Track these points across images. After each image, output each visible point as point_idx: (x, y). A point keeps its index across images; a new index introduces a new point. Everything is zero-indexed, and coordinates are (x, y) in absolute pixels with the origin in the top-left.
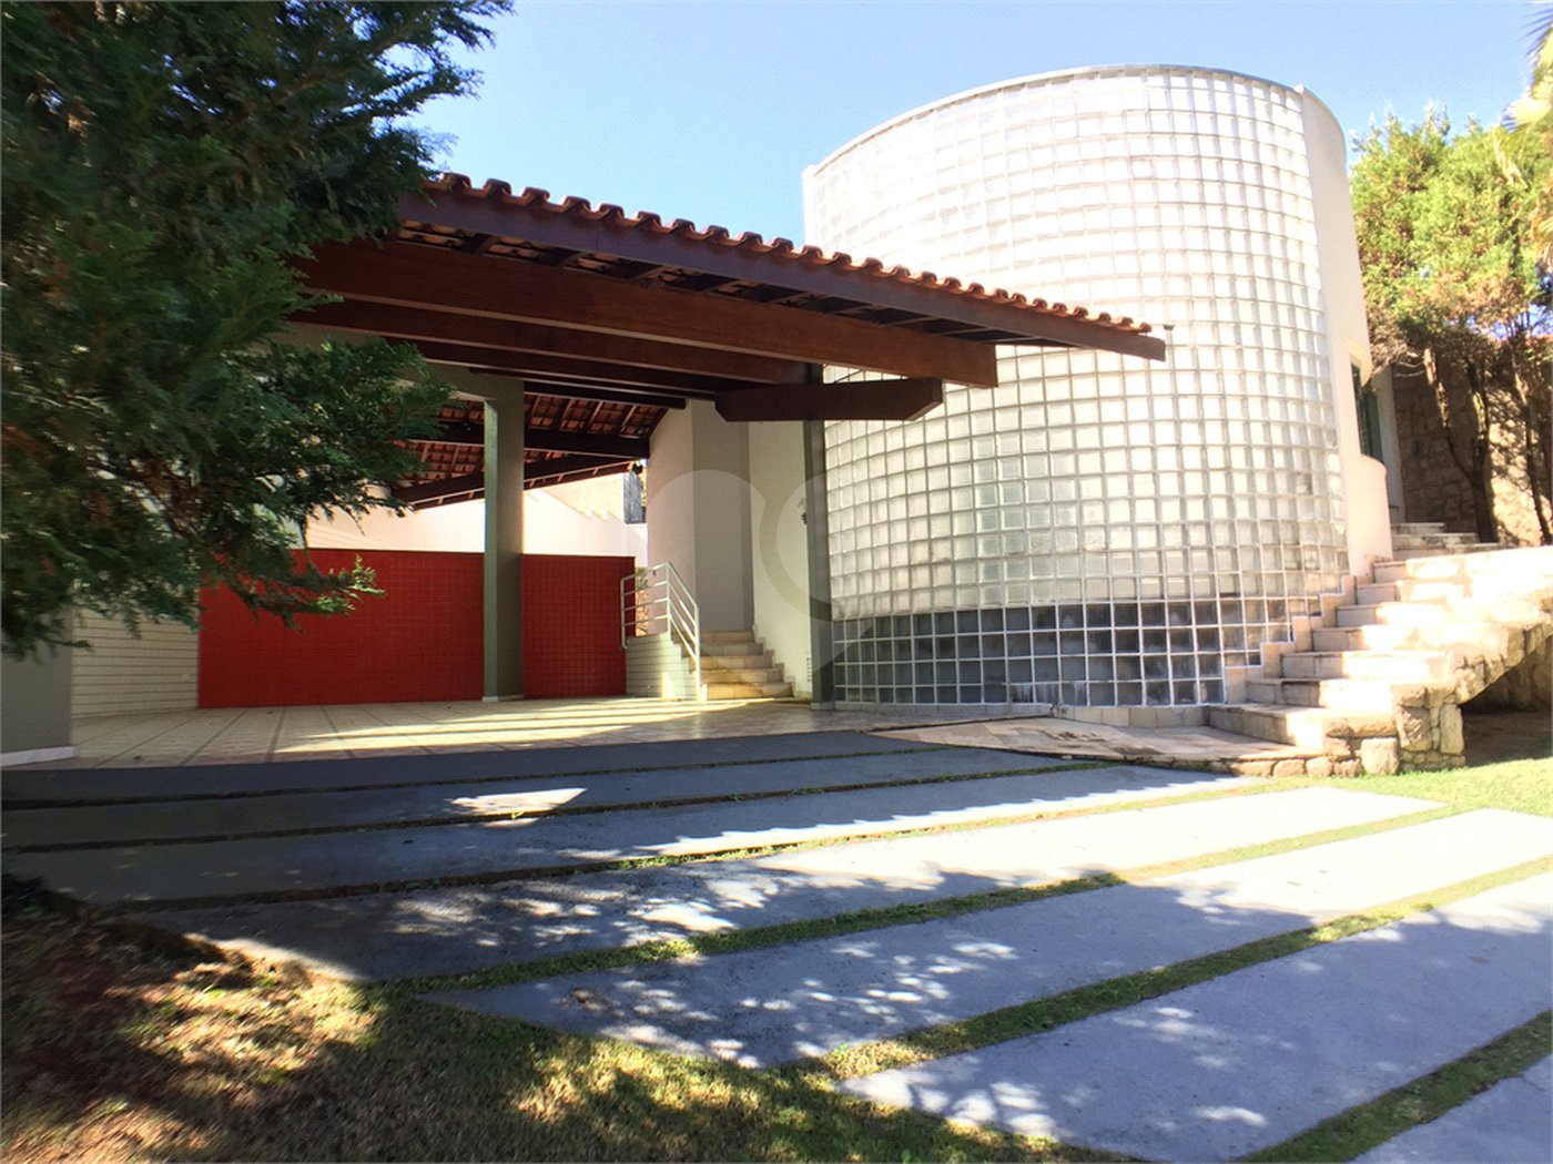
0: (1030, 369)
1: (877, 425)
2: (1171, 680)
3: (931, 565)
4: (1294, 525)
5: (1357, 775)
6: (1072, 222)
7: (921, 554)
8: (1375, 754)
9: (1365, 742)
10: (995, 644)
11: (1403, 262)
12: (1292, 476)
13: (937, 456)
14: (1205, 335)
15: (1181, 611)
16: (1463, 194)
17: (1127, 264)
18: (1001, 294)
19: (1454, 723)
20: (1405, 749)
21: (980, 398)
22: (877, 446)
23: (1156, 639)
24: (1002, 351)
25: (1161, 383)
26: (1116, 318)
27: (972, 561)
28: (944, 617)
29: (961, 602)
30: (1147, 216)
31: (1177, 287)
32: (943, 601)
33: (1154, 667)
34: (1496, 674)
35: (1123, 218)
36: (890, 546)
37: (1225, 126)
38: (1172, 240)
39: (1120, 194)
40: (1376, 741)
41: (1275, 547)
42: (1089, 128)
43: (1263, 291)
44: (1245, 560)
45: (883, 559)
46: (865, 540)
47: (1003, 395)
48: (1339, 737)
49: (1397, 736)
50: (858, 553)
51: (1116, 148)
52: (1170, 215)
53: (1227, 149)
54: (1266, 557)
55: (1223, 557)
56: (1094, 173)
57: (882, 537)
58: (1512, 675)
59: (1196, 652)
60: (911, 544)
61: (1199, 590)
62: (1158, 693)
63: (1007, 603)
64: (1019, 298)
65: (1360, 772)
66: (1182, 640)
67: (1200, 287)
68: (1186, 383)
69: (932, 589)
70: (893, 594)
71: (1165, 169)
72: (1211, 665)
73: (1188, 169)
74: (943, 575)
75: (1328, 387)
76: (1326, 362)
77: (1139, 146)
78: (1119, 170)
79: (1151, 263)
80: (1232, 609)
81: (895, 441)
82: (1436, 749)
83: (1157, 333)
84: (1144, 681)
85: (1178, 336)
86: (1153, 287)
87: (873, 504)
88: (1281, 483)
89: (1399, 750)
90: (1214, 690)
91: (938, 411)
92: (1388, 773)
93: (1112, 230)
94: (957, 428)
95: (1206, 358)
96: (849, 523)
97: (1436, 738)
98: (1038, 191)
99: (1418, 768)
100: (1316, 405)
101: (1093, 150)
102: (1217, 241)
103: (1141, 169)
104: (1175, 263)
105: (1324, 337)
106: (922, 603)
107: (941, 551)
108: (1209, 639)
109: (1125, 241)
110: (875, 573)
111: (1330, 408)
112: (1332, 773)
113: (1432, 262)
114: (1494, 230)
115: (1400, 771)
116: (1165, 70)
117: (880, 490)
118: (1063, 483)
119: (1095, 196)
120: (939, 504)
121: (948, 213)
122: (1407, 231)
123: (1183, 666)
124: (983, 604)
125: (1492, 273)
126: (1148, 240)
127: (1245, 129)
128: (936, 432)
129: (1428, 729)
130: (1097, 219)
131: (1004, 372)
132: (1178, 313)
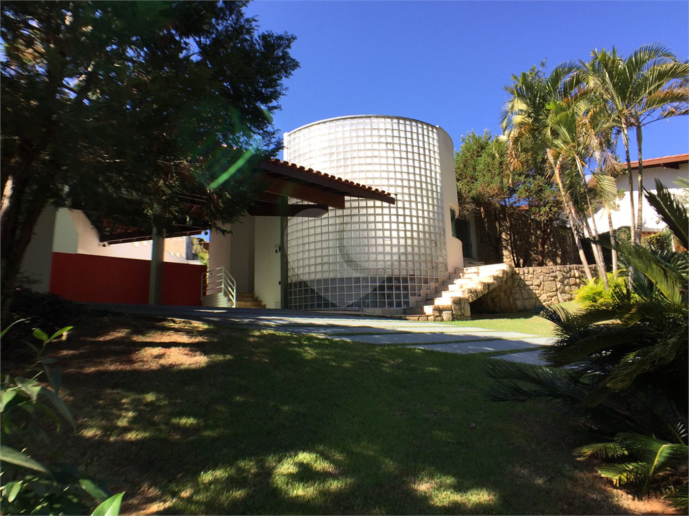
0: (355, 204)
1: (306, 219)
2: (394, 300)
3: (322, 264)
4: (431, 255)
5: (441, 321)
6: (369, 161)
7: (319, 260)
8: (446, 315)
9: (443, 312)
10: (342, 289)
11: (474, 179)
12: (431, 241)
13: (325, 229)
14: (406, 198)
15: (398, 279)
16: (489, 160)
17: (385, 175)
18: (347, 181)
19: (468, 308)
20: (454, 314)
21: (339, 212)
22: (306, 226)
23: (390, 288)
24: (347, 198)
25: (393, 211)
26: (380, 190)
27: (335, 263)
28: (326, 280)
29: (332, 276)
30: (391, 161)
31: (399, 183)
32: (326, 276)
33: (390, 296)
34: (480, 295)
35: (384, 161)
36: (309, 258)
37: (415, 136)
38: (398, 169)
39: (383, 154)
40: (446, 312)
41: (426, 262)
42: (375, 132)
43: (424, 186)
44: (417, 265)
45: (306, 262)
46: (300, 256)
47: (347, 212)
48: (437, 310)
49: (452, 311)
50: (298, 260)
51: (383, 140)
52: (398, 161)
53: (415, 143)
54: (423, 265)
55: (410, 264)
56: (376, 146)
57: (306, 255)
58: (484, 296)
59: (402, 292)
60: (316, 257)
61: (403, 273)
62: (391, 304)
63: (346, 276)
64: (352, 183)
65: (442, 320)
66: (398, 288)
67: (406, 183)
68: (401, 212)
69: (322, 272)
70: (309, 273)
71: (397, 147)
72: (406, 296)
73: (403, 148)
74: (326, 267)
75: (443, 215)
76: (442, 208)
77: (390, 140)
78: (383, 146)
79: (392, 175)
80: (412, 280)
81: (312, 224)
82: (463, 315)
83: (393, 196)
84: (386, 301)
85: (399, 197)
86: (392, 182)
87: (303, 244)
88: (428, 243)
89: (453, 315)
90: (407, 303)
91: (326, 215)
92: (449, 320)
93: (381, 164)
94: (331, 221)
95: (407, 205)
96: (295, 250)
97: (463, 312)
98: (359, 150)
99: (458, 320)
100: (439, 221)
101: (376, 139)
102: (411, 170)
103: (390, 147)
104: (399, 176)
105: (442, 201)
106: (319, 276)
107: (325, 260)
108: (406, 288)
109: (384, 168)
110: (304, 267)
111: (443, 222)
112: (435, 320)
113: (481, 180)
114: (497, 172)
115: (453, 320)
116: (398, 118)
117: (306, 240)
118: (363, 240)
119: (376, 153)
120: (325, 245)
121: (331, 154)
122: (474, 169)
123: (398, 296)
124: (339, 276)
125: (495, 185)
126: (391, 168)
127: (421, 137)
128: (325, 222)
129: (460, 309)
130: (376, 160)
131: (347, 204)
132: (399, 190)
